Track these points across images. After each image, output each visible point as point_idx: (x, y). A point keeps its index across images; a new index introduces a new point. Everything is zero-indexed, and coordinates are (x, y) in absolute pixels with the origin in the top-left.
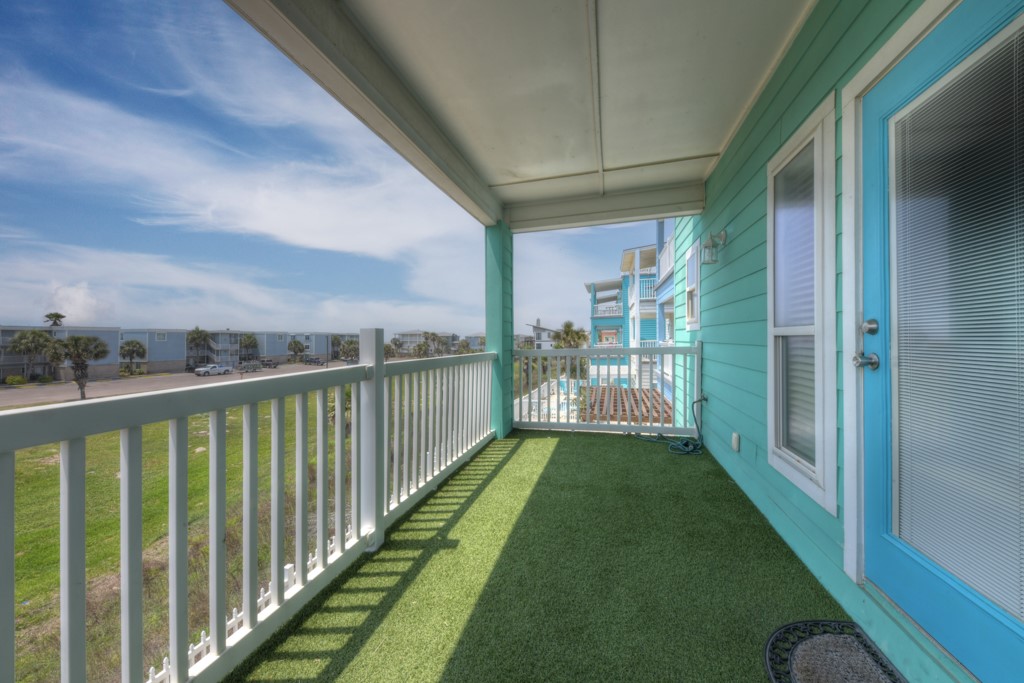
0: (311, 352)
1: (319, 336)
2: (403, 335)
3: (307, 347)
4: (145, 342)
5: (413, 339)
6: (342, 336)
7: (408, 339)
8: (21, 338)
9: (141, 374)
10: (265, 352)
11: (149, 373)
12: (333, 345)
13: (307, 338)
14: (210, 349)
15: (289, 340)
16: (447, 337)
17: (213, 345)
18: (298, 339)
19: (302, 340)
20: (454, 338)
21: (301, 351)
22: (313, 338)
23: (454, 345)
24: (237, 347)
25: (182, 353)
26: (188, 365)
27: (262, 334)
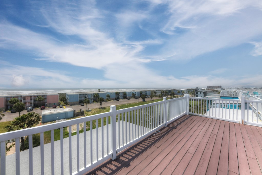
0: (136, 96)
1: (137, 92)
2: (157, 90)
3: (135, 95)
4: (110, 94)
5: (159, 91)
6: (142, 92)
7: (158, 91)
8: (95, 95)
9: (109, 100)
10: (128, 96)
11: (110, 100)
12: (140, 94)
13: (135, 93)
14: (119, 95)
15: (132, 93)
16: (168, 91)
17: (119, 94)
18: (133, 93)
19: (134, 93)
20: (170, 91)
21: (134, 95)
22: (136, 93)
23: (170, 93)
24: (123, 95)
25: (115, 96)
26: (116, 99)
27: (127, 92)
